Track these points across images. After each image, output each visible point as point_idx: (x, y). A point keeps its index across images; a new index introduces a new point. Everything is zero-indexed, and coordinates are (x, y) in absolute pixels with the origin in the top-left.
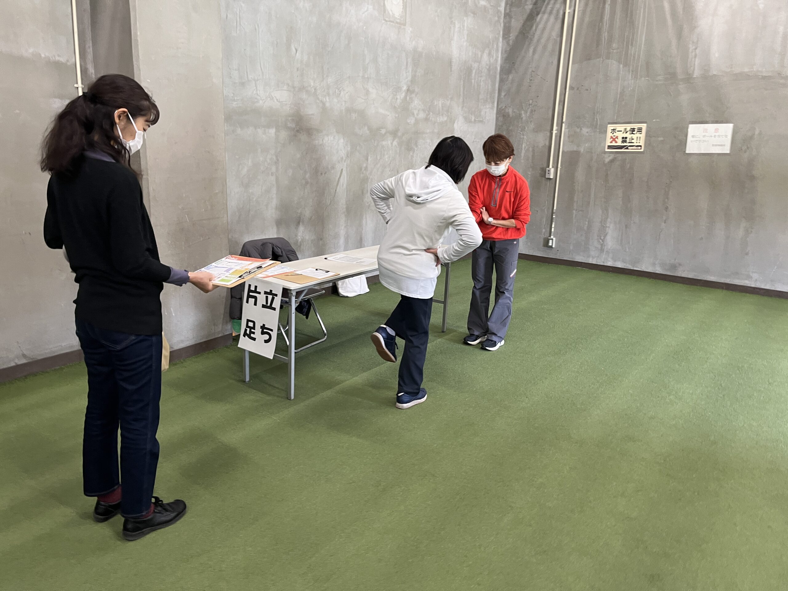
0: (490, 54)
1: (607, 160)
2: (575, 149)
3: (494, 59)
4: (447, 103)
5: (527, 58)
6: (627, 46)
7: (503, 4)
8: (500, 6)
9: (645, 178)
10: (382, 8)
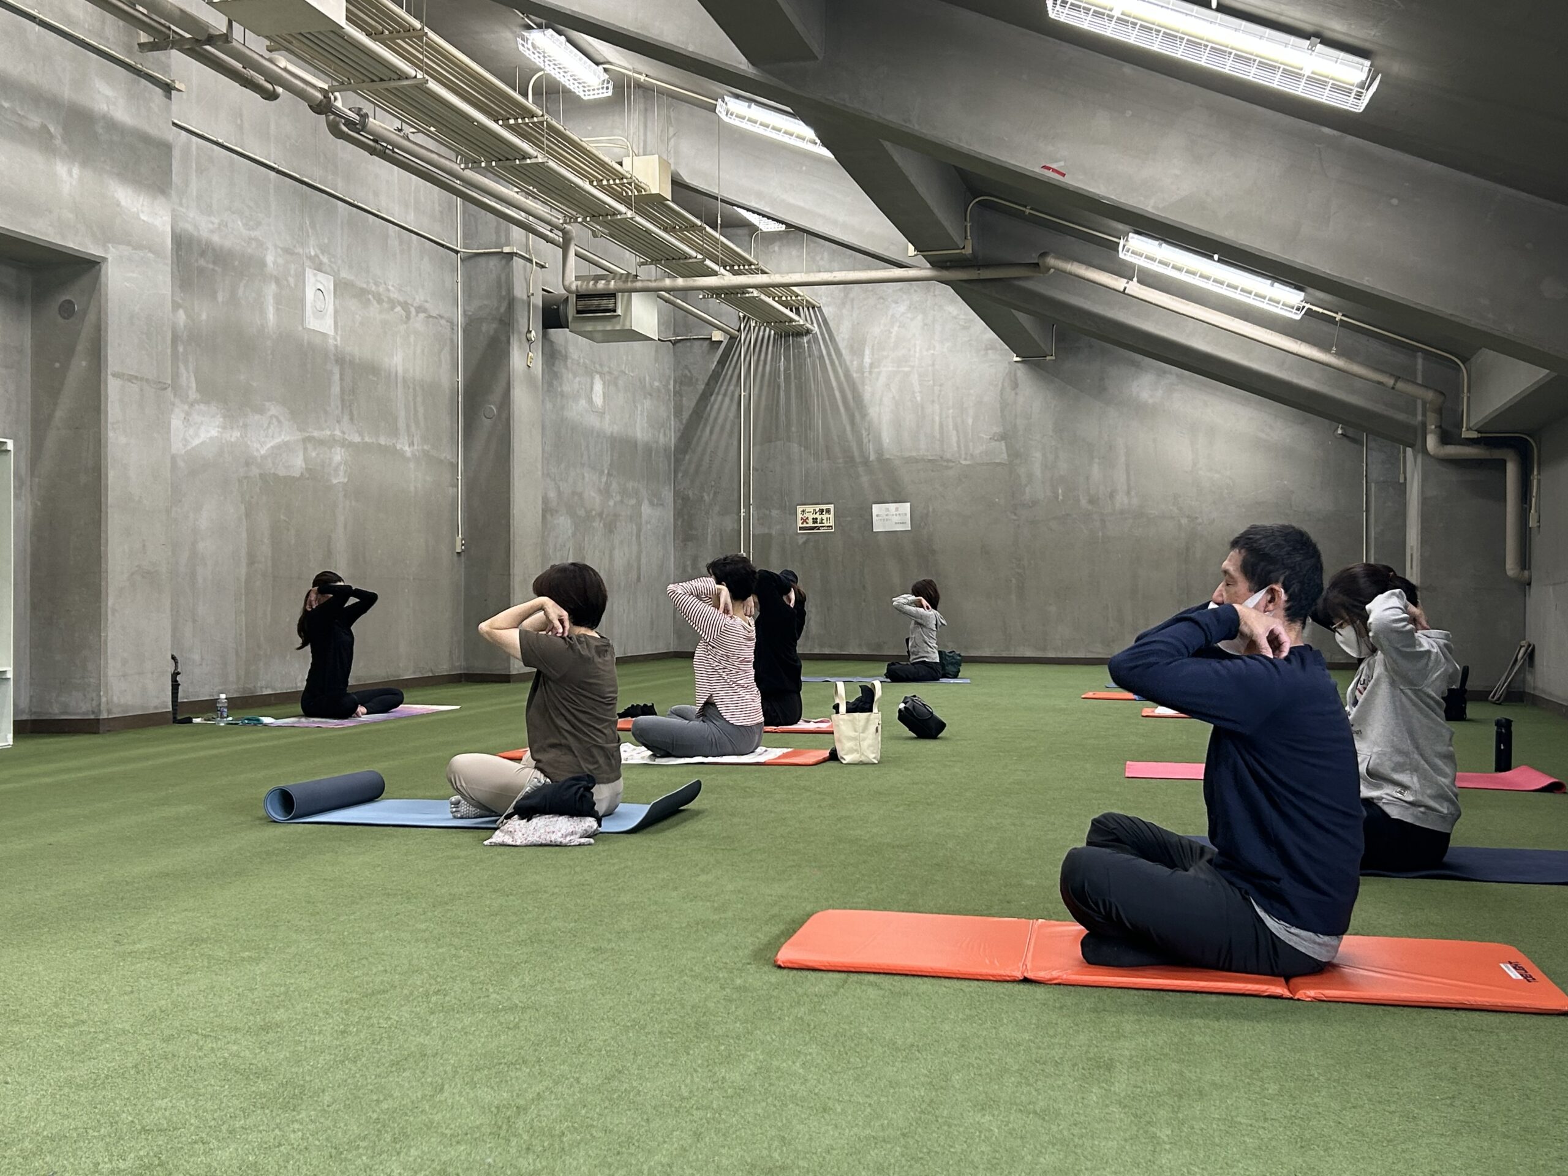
0: (665, 434)
1: (801, 541)
2: (766, 531)
3: (669, 438)
4: (636, 485)
5: (704, 440)
6: (806, 431)
7: (672, 382)
8: (668, 383)
9: (840, 559)
10: (590, 401)
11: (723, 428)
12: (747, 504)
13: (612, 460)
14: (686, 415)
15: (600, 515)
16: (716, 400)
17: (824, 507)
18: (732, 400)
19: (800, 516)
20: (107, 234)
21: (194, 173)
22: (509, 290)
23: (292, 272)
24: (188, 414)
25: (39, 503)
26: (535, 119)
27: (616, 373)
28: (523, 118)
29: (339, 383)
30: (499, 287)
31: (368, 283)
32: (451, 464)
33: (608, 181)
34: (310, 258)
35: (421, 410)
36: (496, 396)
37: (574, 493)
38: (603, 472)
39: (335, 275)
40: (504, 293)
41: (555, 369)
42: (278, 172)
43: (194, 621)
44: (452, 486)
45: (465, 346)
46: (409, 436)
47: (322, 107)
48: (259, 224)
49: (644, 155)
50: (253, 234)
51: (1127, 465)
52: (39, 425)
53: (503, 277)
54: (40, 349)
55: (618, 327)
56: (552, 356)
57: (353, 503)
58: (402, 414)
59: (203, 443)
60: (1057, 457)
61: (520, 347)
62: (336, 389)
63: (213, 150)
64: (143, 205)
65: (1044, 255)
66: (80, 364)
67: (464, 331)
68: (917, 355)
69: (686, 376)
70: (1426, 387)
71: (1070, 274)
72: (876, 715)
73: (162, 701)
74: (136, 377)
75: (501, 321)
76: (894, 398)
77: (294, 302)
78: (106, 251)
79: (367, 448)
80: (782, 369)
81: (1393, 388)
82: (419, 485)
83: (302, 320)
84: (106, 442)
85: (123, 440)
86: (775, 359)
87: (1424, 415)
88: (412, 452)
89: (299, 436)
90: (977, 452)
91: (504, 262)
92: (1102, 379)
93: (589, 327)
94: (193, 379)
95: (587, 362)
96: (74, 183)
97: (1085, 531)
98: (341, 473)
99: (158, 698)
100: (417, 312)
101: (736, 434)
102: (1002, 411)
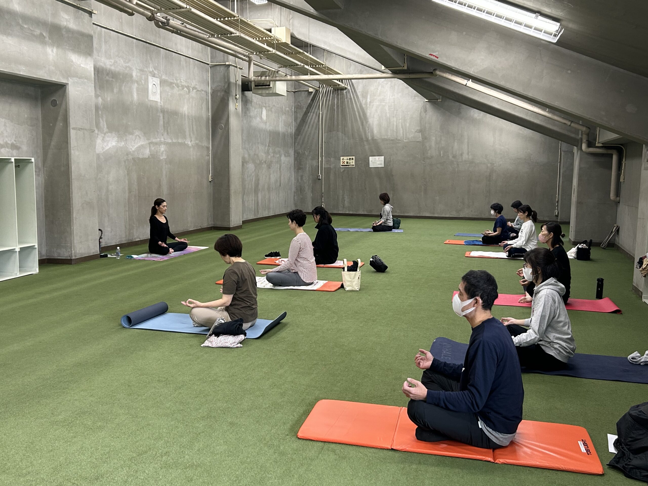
0: (290, 128)
1: (342, 171)
2: (329, 166)
3: (292, 130)
4: (279, 149)
5: (305, 130)
6: (344, 127)
7: (293, 108)
8: (292, 109)
9: (357, 178)
10: (261, 118)
11: (313, 126)
12: (322, 156)
13: (270, 140)
14: (299, 120)
15: (265, 162)
16: (310, 115)
17: (351, 157)
18: (316, 115)
19: (342, 161)
20: (68, 73)
21: (103, 44)
22: (228, 79)
23: (143, 78)
24: (104, 137)
25: (47, 177)
26: (236, 18)
27: (271, 106)
28: (231, 18)
29: (162, 120)
30: (225, 78)
31: (173, 80)
32: (207, 147)
33: (266, 38)
34: (150, 72)
35: (195, 127)
36: (223, 121)
37: (255, 154)
38: (266, 145)
39: (160, 78)
40: (226, 80)
41: (247, 107)
42: (137, 39)
43: (108, 216)
44: (207, 156)
45: (212, 101)
46: (190, 138)
47: (151, 18)
48: (130, 60)
49: (280, 26)
50: (127, 65)
51: (468, 143)
52: (45, 148)
53: (226, 74)
54: (45, 118)
55: (271, 92)
56: (246, 102)
57: (169, 166)
58: (187, 130)
59: (110, 148)
60: (441, 139)
61: (233, 101)
62: (161, 123)
63: (111, 33)
64: (82, 61)
65: (435, 70)
66: (60, 124)
67: (211, 95)
68: (388, 98)
69: (299, 105)
70: (583, 126)
71: (445, 78)
72: (358, 273)
73: (95, 250)
74: (81, 129)
75: (225, 91)
76: (378, 115)
77: (144, 90)
78: (68, 80)
79: (173, 144)
80: (336, 103)
81: (570, 126)
82: (194, 157)
83: (148, 97)
84: (71, 154)
85: (77, 153)
86: (333, 99)
87: (582, 135)
88: (191, 144)
89: (147, 142)
90: (410, 137)
91: (226, 68)
92: (459, 109)
93: (260, 92)
94: (105, 124)
95: (260, 103)
96: (54, 55)
97: (451, 168)
98: (164, 155)
99: (94, 249)
100: (193, 89)
101: (318, 129)
102: (420, 121)
